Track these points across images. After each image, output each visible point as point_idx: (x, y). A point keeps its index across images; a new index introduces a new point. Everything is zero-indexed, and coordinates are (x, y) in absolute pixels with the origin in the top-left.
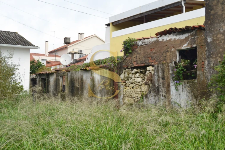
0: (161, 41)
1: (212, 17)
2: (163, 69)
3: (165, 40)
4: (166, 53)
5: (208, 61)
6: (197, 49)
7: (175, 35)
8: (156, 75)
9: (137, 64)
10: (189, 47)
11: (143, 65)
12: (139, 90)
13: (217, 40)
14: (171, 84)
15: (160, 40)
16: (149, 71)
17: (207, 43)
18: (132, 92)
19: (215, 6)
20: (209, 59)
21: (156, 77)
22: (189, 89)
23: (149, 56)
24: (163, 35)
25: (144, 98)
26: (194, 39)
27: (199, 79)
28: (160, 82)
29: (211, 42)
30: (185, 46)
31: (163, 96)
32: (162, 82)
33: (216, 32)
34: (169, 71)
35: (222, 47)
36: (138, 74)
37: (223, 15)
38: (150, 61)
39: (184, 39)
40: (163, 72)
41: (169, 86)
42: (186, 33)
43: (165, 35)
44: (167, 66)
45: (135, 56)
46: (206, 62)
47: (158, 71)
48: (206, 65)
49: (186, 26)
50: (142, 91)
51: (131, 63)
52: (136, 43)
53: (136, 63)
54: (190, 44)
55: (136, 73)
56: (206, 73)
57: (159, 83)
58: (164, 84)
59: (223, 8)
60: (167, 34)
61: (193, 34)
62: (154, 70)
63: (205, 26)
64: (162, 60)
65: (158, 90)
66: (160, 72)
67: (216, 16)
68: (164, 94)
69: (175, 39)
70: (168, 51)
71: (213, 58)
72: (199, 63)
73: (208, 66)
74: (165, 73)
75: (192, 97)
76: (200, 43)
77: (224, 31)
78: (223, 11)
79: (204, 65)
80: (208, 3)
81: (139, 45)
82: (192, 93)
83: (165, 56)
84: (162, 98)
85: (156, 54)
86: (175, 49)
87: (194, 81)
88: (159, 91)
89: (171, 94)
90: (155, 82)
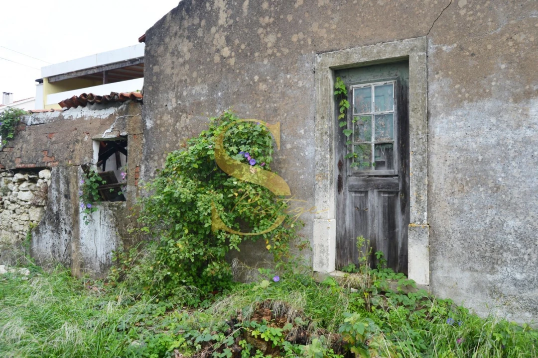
0: (67, 119)
1: (154, 79)
2: (67, 177)
3: (74, 118)
4: (74, 144)
5: (146, 166)
6: (129, 140)
7: (92, 110)
8: (53, 189)
9: (22, 163)
10: (114, 136)
11: (32, 165)
12: (24, 217)
13: (161, 125)
14: (81, 210)
15: (65, 118)
16: (43, 179)
17: (146, 129)
18: (12, 221)
19: (161, 56)
20: (148, 162)
21: (54, 193)
22: (111, 220)
23: (43, 148)
24: (72, 108)
25: (34, 233)
26: (124, 119)
27: (129, 201)
28: (61, 203)
29: (152, 128)
30: (108, 134)
31: (66, 230)
32: (65, 204)
33: (160, 109)
34: (78, 183)
35: (169, 139)
36: (24, 185)
37: (174, 76)
38: (46, 159)
39: (106, 118)
40: (67, 183)
41: (77, 212)
42: (111, 106)
43: (76, 107)
44: (74, 172)
45: (19, 146)
46: (143, 168)
47: (57, 181)
48: (142, 173)
49: (112, 93)
50: (31, 219)
51: (11, 161)
52: (24, 118)
53: (20, 160)
54: (117, 129)
55: (21, 181)
56: (141, 191)
57: (59, 205)
58: (68, 208)
59: (173, 62)
60: (79, 107)
61: (122, 109)
62: (51, 179)
63: (143, 95)
64: (66, 159)
65: (58, 219)
66: (61, 182)
67: (162, 77)
68: (68, 229)
69: (91, 117)
70: (77, 141)
71: (155, 161)
72: (131, 170)
73: (145, 176)
74: (70, 185)
75: (117, 237)
76: (134, 129)
77: (173, 108)
78: (173, 68)
79: (137, 173)
80: (150, 50)
81: (29, 123)
82: (117, 230)
83: (72, 151)
84: (64, 236)
85: (56, 146)
86: (90, 138)
87: (122, 204)
88: (59, 222)
89: (81, 229)
90: (52, 203)
